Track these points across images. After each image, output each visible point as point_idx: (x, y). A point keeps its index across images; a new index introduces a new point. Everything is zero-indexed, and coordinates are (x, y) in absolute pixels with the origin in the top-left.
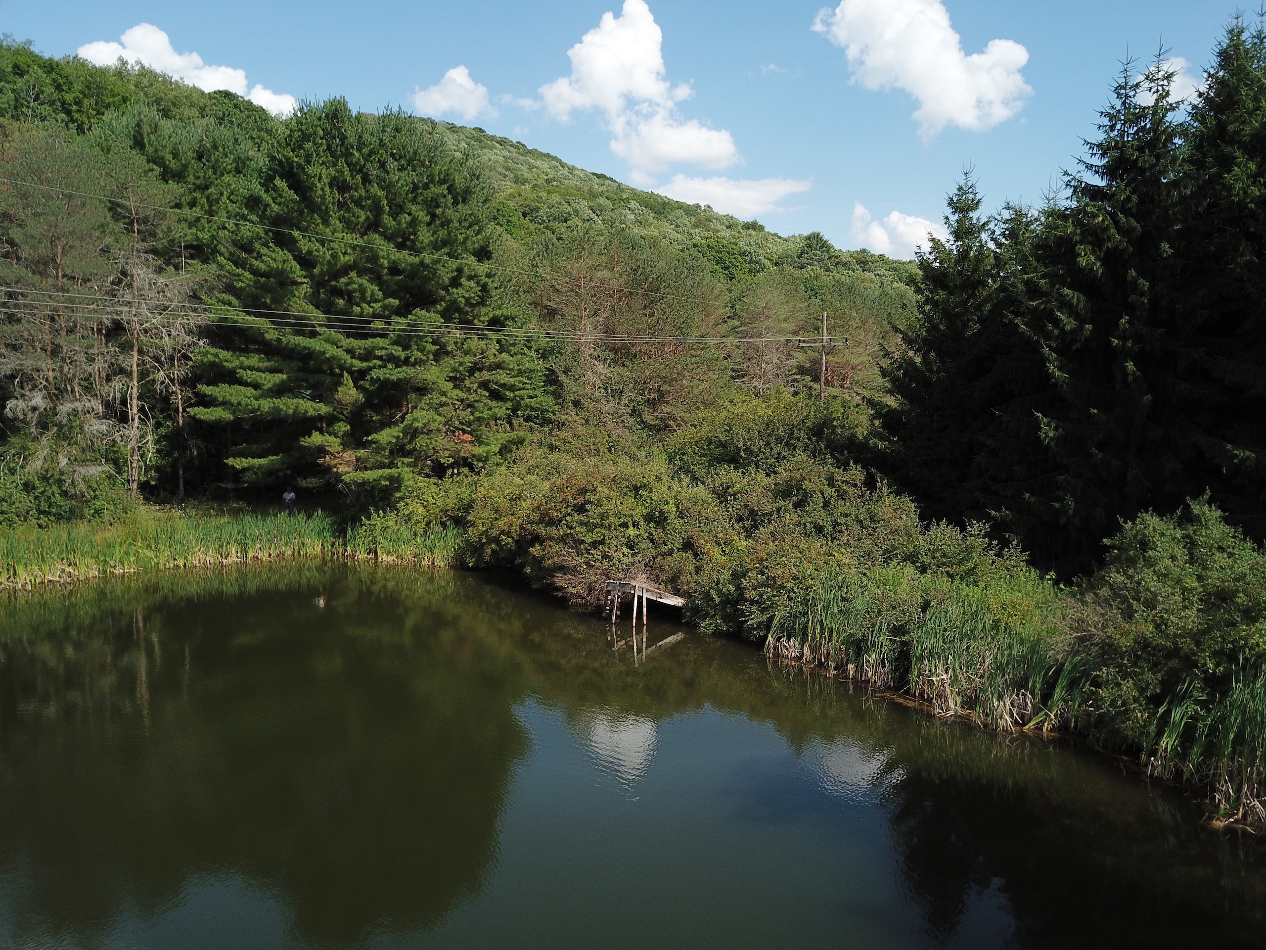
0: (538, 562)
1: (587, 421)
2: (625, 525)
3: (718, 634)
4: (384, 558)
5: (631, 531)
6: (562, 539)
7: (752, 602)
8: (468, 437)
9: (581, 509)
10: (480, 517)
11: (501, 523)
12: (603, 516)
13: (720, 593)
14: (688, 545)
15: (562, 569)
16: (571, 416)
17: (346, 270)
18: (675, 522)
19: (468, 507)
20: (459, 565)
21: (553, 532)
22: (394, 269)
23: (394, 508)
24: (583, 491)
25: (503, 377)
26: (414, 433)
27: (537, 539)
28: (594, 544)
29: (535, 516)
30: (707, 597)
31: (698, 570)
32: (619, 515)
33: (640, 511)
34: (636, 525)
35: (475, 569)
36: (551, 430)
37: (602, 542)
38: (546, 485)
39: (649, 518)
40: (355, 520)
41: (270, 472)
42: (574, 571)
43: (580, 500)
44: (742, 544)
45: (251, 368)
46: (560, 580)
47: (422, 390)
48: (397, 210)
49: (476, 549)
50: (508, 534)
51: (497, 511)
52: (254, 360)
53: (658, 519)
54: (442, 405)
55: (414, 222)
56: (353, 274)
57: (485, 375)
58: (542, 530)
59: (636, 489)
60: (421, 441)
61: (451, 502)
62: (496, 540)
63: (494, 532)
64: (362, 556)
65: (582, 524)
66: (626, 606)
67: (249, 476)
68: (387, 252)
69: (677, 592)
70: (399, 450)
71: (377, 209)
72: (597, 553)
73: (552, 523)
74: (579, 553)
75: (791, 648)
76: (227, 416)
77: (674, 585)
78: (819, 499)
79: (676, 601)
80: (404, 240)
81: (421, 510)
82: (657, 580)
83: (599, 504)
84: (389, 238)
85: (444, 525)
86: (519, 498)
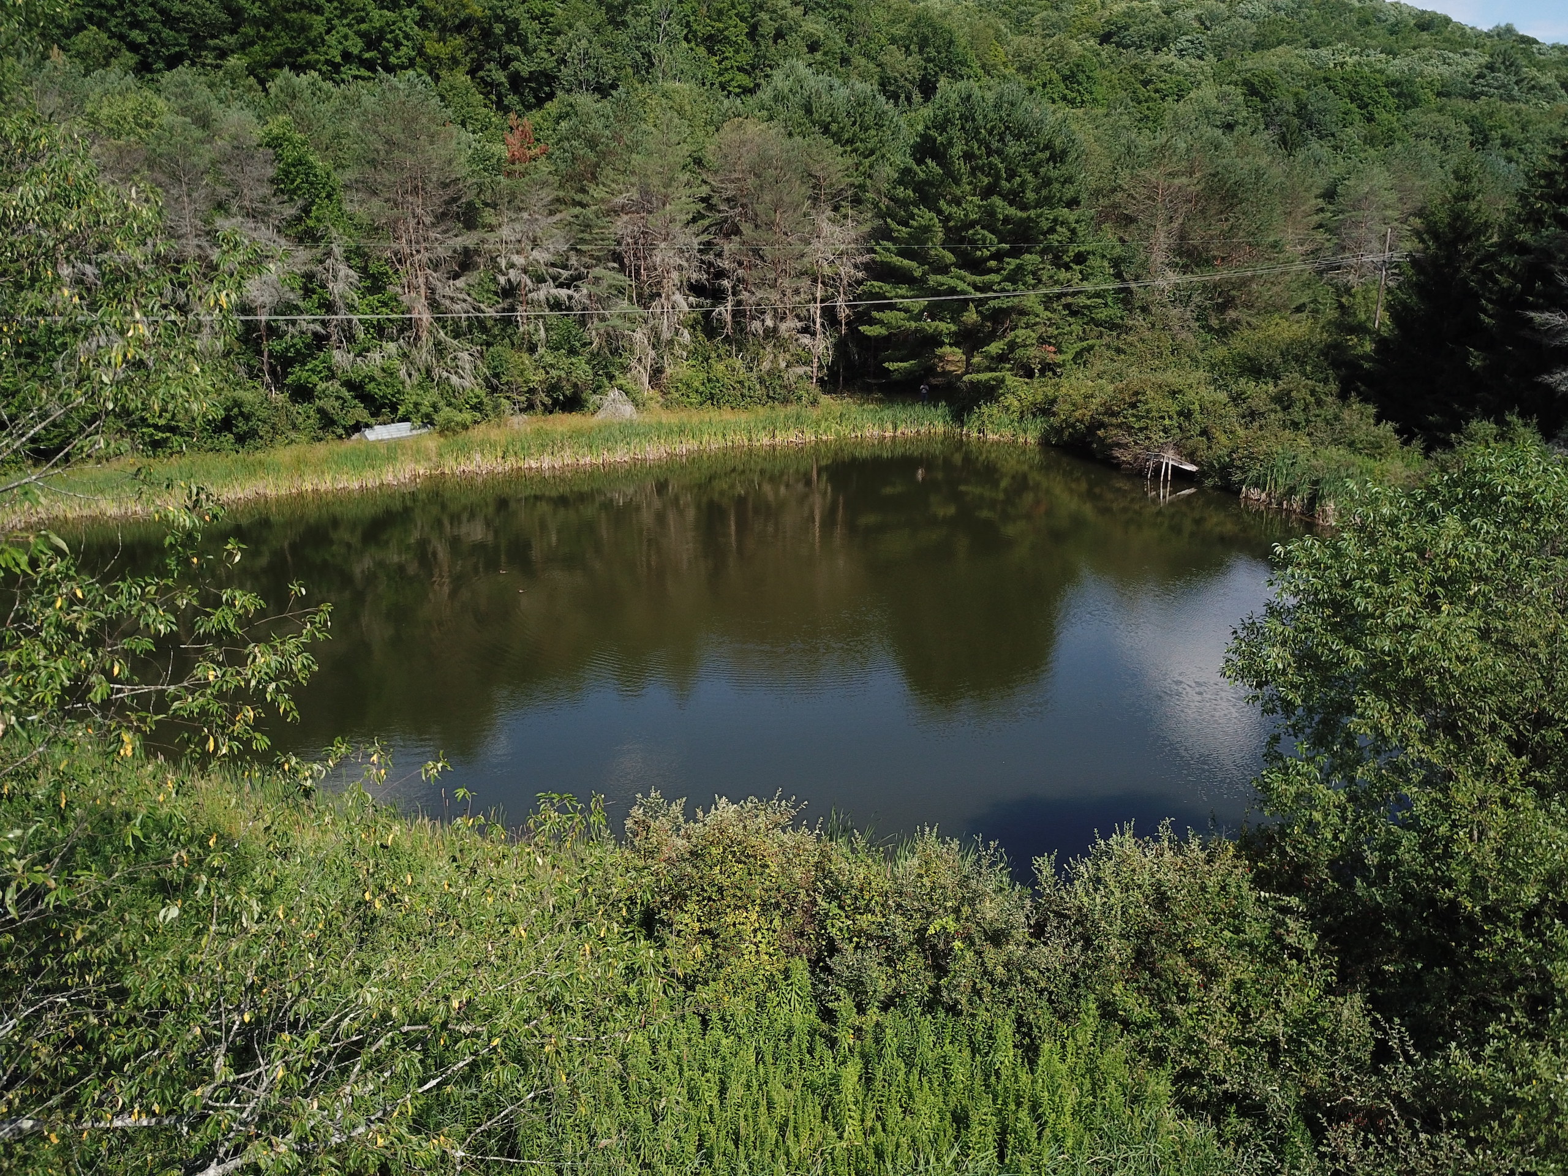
0: (1102, 440)
1: (1153, 325)
2: (1163, 418)
3: (1215, 487)
4: (991, 437)
5: (1167, 422)
6: (1119, 426)
7: (1238, 468)
8: (1052, 348)
9: (1133, 406)
10: (1062, 409)
11: (1077, 414)
12: (1148, 411)
13: (1219, 463)
14: (1204, 432)
15: (1119, 445)
16: (1138, 320)
17: (972, 224)
18: (1197, 416)
19: (1053, 401)
20: (1045, 443)
21: (1114, 421)
22: (1007, 220)
23: (997, 401)
24: (1136, 393)
25: (1082, 300)
26: (1012, 346)
27: (1102, 425)
28: (1141, 429)
29: (1101, 409)
30: (1212, 465)
31: (1210, 448)
32: (1159, 410)
33: (1175, 408)
34: (1171, 418)
35: (1056, 446)
36: (1119, 335)
37: (1146, 428)
38: (1111, 388)
39: (1180, 414)
40: (970, 411)
41: (909, 372)
42: (1125, 446)
43: (1134, 399)
44: (1241, 432)
45: (903, 297)
46: (1117, 453)
47: (1022, 312)
48: (1011, 175)
49: (1059, 431)
50: (1082, 422)
51: (1074, 405)
52: (903, 290)
53: (1186, 414)
54: (1036, 324)
55: (1023, 183)
56: (978, 227)
57: (1069, 300)
58: (1106, 419)
59: (1174, 393)
60: (1019, 353)
61: (1040, 398)
62: (1073, 426)
63: (1072, 420)
64: (975, 434)
65: (1133, 415)
66: (1157, 470)
67: (896, 376)
68: (1003, 208)
69: (1193, 462)
70: (1002, 358)
71: (997, 177)
72: (1141, 436)
73: (1114, 414)
74: (1130, 435)
75: (1255, 494)
76: (884, 331)
77: (1191, 458)
78: (1300, 405)
79: (1192, 468)
80: (1014, 198)
81: (1016, 403)
82: (1180, 453)
83: (1146, 403)
84: (1004, 197)
85: (1034, 415)
86: (1092, 396)
